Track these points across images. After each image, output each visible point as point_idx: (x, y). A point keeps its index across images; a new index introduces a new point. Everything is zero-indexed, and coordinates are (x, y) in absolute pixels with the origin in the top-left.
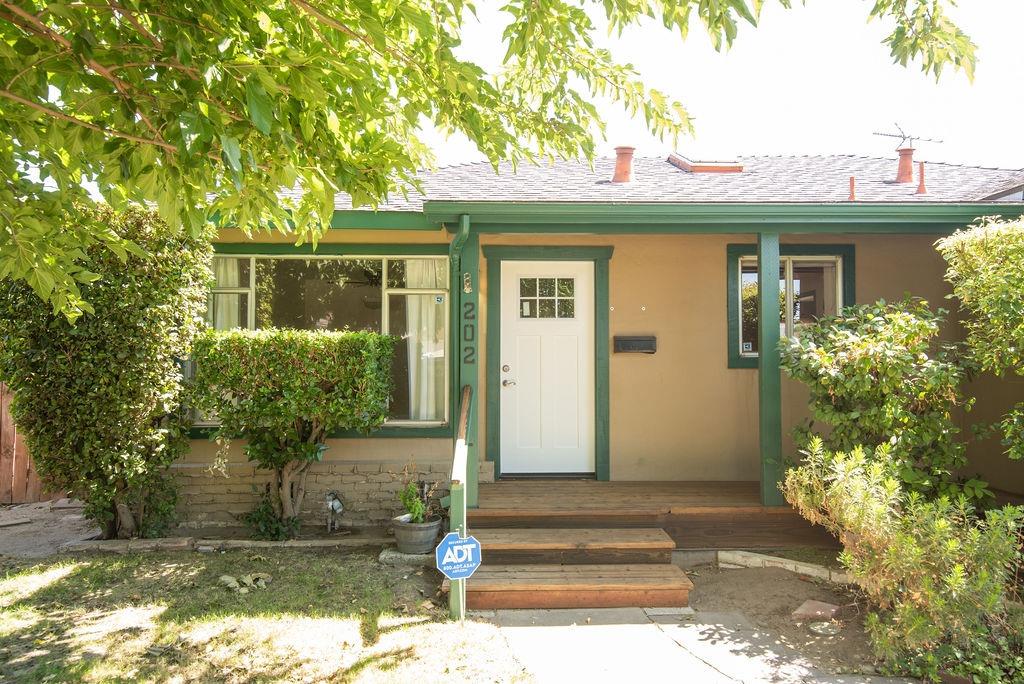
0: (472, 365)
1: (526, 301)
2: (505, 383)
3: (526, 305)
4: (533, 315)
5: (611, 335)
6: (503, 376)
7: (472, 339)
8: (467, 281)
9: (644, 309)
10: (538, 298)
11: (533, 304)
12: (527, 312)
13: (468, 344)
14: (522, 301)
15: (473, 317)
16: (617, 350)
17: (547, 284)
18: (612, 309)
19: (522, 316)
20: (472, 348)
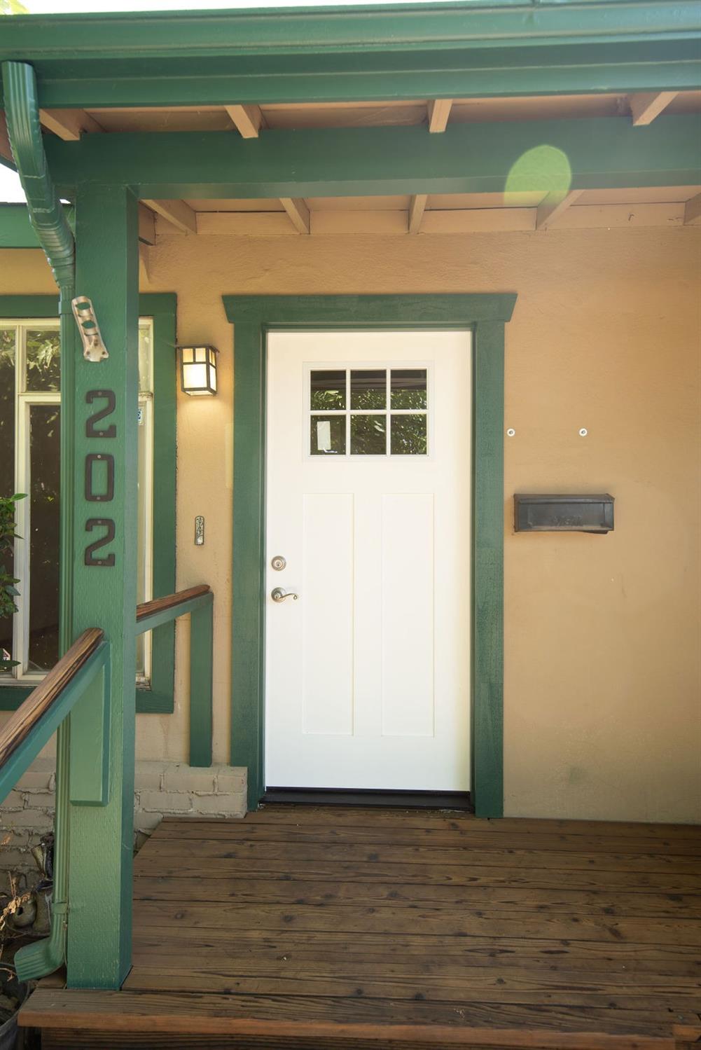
0: (105, 571)
1: (323, 418)
2: (276, 592)
3: (324, 429)
4: (338, 448)
5: (509, 491)
6: (273, 579)
7: (108, 497)
8: (88, 325)
9: (583, 432)
10: (348, 412)
11: (337, 425)
12: (325, 441)
13: (99, 510)
14: (315, 420)
15: (111, 432)
16: (522, 524)
17: (368, 382)
18: (510, 433)
19: (315, 450)
20: (109, 523)
